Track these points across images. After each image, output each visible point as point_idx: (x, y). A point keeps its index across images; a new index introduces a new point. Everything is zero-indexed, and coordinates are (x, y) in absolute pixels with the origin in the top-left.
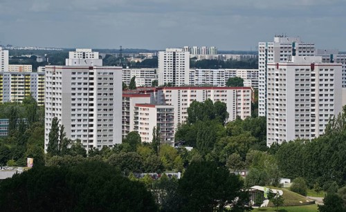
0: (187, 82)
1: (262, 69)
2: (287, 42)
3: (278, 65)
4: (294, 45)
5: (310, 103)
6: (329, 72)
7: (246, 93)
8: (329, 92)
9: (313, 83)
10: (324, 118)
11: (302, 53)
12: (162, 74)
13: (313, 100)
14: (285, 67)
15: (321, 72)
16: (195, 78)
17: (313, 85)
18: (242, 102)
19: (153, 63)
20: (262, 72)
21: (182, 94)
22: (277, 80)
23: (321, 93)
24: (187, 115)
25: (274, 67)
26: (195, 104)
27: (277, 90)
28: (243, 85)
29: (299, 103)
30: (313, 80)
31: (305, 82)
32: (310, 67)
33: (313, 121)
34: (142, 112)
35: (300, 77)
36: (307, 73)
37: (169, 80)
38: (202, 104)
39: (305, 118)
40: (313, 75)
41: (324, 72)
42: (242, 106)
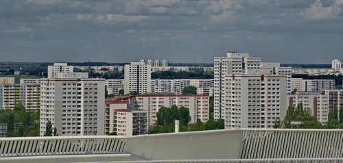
0: (149, 91)
1: (217, 79)
2: (238, 57)
3: (234, 76)
4: (243, 60)
5: (260, 108)
6: (276, 82)
7: (205, 100)
8: (276, 99)
9: (263, 91)
10: (271, 120)
11: (250, 66)
12: (127, 85)
13: (263, 106)
14: (240, 78)
15: (269, 82)
17: (263, 93)
18: (201, 107)
20: (217, 82)
22: (233, 89)
23: (269, 99)
25: (231, 78)
26: (162, 109)
27: (233, 97)
29: (252, 108)
30: (263, 89)
31: (256, 91)
32: (260, 78)
33: (263, 122)
34: (120, 116)
35: (252, 87)
36: (258, 82)
37: (134, 89)
39: (256, 120)
40: (263, 85)
41: (271, 82)
42: (201, 111)
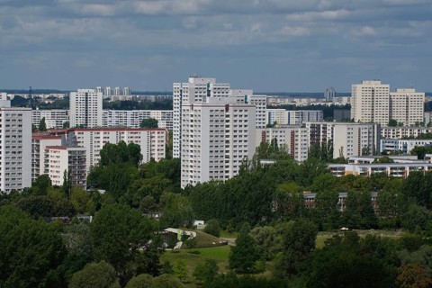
0: (100, 124)
1: (176, 110)
2: (202, 82)
3: (192, 106)
4: (208, 86)
5: (225, 144)
6: (243, 113)
7: (161, 135)
8: (243, 133)
9: (227, 124)
10: (238, 159)
11: (217, 94)
12: (74, 116)
13: (227, 142)
14: (200, 108)
15: (235, 113)
16: (109, 119)
17: (228, 126)
18: (156, 144)
19: (65, 104)
20: (177, 113)
21: (94, 135)
22: (192, 121)
23: (235, 134)
24: (100, 158)
25: (189, 108)
26: (108, 146)
27: (192, 131)
28: (157, 126)
29: (214, 144)
30: (228, 121)
31: (219, 123)
32: (224, 108)
33: (227, 162)
34: (53, 154)
35: (214, 118)
36: (222, 113)
37: (81, 122)
38: (114, 146)
39: (219, 159)
40: (228, 116)
41: (238, 113)
42: (156, 148)
